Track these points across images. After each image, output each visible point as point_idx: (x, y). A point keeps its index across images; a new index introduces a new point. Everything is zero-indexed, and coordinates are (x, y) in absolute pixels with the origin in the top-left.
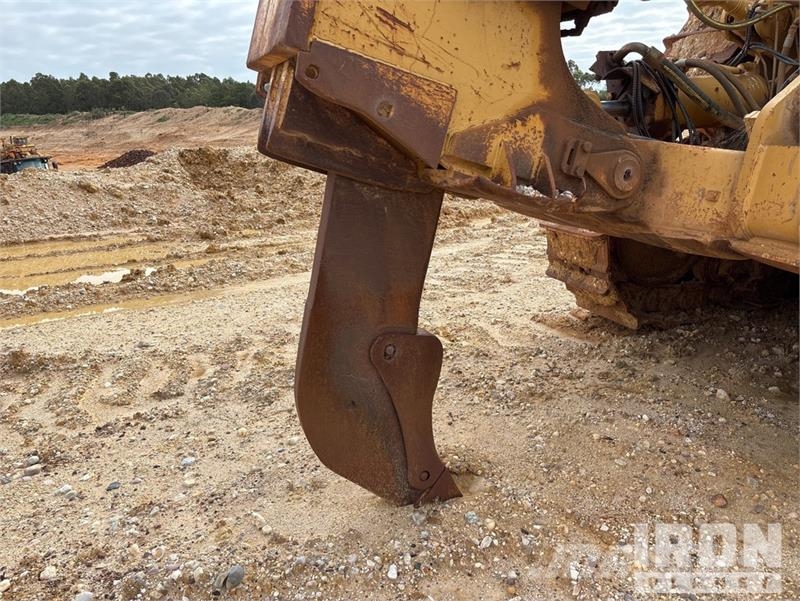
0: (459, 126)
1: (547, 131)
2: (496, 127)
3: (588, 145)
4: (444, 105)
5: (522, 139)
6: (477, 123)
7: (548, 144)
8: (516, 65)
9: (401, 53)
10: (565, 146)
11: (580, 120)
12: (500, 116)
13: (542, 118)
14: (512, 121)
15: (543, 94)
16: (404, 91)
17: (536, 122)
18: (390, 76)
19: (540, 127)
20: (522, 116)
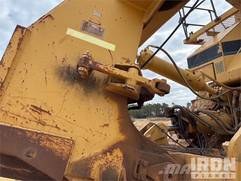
0: (76, 157)
1: (124, 156)
2: (96, 157)
3: (146, 163)
4: (66, 148)
5: (111, 162)
6: (86, 155)
7: (126, 163)
8: (107, 125)
9: (44, 124)
10: (134, 164)
11: (142, 148)
12: (99, 150)
13: (121, 150)
14: (105, 153)
15: (122, 137)
16: (42, 144)
17: (118, 153)
18: (34, 137)
19: (120, 154)
20: (110, 150)
